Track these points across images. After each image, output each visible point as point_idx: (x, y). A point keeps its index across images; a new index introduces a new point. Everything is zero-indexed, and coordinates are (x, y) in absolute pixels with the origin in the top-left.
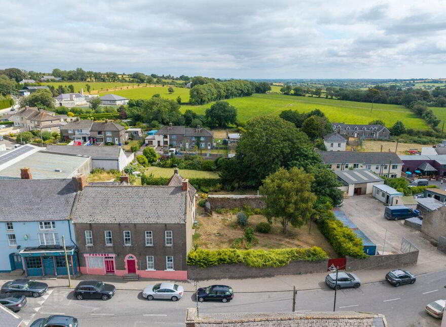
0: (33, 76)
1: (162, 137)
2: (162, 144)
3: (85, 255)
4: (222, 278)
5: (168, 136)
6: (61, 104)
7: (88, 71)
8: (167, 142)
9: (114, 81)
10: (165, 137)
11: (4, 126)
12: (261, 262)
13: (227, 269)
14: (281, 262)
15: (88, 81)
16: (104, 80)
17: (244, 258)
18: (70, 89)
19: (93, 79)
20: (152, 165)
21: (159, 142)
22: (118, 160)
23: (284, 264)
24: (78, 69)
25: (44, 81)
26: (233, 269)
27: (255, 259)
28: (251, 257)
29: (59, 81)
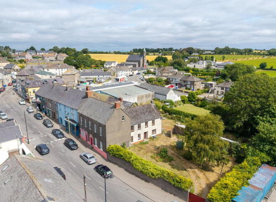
0: (198, 51)
1: (220, 88)
2: (219, 93)
3: (81, 129)
4: (122, 167)
5: (225, 89)
6: (195, 66)
7: (232, 48)
8: (223, 92)
9: (249, 54)
10: (222, 88)
11: (151, 74)
12: (140, 167)
13: (124, 163)
14: (153, 174)
15: (231, 54)
16: (241, 54)
17: (132, 160)
18: (211, 59)
19: (235, 53)
20: (191, 104)
21: (218, 92)
22: (166, 96)
23: (153, 177)
24: (226, 47)
25: (205, 54)
26: (127, 165)
27: (138, 164)
28: (136, 162)
29: (212, 54)
